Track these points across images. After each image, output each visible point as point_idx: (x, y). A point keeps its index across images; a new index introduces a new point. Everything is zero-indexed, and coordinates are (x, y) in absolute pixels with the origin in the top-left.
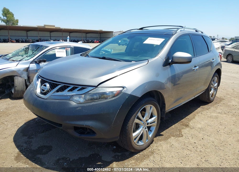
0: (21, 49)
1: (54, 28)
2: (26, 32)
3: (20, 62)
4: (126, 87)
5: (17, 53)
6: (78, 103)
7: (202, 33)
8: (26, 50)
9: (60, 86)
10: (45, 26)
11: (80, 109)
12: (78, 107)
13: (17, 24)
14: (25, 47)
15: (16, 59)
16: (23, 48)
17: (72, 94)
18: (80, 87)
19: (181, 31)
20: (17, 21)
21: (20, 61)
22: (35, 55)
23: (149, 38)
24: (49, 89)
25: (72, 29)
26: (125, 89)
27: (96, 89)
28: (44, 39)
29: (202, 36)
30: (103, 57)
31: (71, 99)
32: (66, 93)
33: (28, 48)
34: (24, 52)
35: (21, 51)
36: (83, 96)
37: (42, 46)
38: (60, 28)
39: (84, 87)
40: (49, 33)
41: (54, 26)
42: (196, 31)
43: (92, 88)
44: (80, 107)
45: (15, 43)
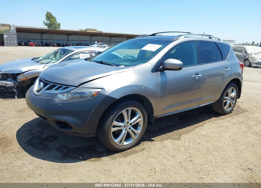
0: (51, 53)
1: (96, 32)
2: (67, 36)
3: (47, 65)
4: (104, 89)
5: (47, 56)
6: (61, 100)
7: (219, 40)
8: (55, 54)
9: (49, 85)
10: (87, 29)
11: (60, 106)
12: (59, 104)
13: (59, 28)
14: (54, 51)
15: (45, 62)
16: (53, 52)
17: (57, 92)
18: (65, 86)
19: (184, 37)
20: (59, 25)
21: (47, 63)
22: (61, 58)
23: (149, 45)
24: (42, 87)
25: (114, 33)
26: (103, 90)
27: (77, 89)
28: (84, 44)
29: (216, 43)
30: (101, 61)
31: (55, 97)
32: (53, 91)
33: (57, 52)
34: (53, 56)
35: (51, 55)
36: (66, 94)
37: (68, 50)
38: (102, 32)
39: (67, 86)
40: (89, 37)
41: (96, 30)
42: (210, 38)
43: (74, 88)
44: (61, 103)
45: (57, 46)
